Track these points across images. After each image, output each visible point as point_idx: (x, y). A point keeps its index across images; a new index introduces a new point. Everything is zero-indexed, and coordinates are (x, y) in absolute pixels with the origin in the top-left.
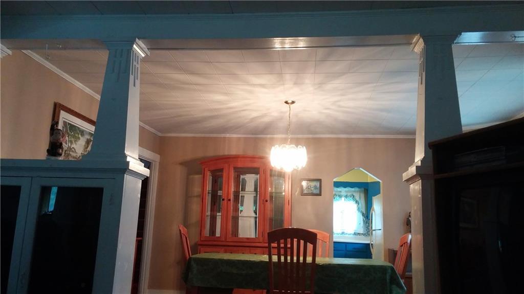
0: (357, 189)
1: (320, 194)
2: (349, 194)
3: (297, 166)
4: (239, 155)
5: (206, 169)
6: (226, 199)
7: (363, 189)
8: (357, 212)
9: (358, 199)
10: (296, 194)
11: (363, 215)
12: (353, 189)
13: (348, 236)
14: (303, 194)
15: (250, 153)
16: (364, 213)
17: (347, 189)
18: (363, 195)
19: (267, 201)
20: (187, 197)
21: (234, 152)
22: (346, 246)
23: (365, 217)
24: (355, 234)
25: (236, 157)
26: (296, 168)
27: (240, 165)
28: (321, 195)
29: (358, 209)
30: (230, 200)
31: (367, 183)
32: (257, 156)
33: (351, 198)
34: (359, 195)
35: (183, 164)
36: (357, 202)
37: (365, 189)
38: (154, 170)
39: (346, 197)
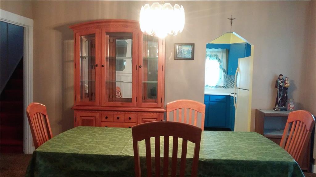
0: (220, 50)
1: (192, 58)
2: (213, 54)
3: (172, 32)
4: (112, 20)
5: (77, 34)
6: (99, 65)
7: (225, 50)
8: (219, 69)
9: (220, 58)
10: (170, 58)
11: (224, 71)
12: (217, 50)
13: (211, 88)
14: (176, 58)
15: (124, 18)
16: (225, 69)
17: (211, 50)
18: (225, 55)
19: (140, 67)
20: (64, 62)
21: (107, 16)
22: (210, 97)
23: (225, 73)
24: (216, 87)
25: (108, 22)
26: (172, 34)
27: (112, 30)
28: (194, 60)
29: (221, 67)
30: (103, 66)
31: (230, 45)
32: (130, 21)
33: (215, 58)
34: (222, 55)
35: (58, 28)
36: (219, 60)
37: (226, 49)
38: (28, 35)
39: (211, 56)
